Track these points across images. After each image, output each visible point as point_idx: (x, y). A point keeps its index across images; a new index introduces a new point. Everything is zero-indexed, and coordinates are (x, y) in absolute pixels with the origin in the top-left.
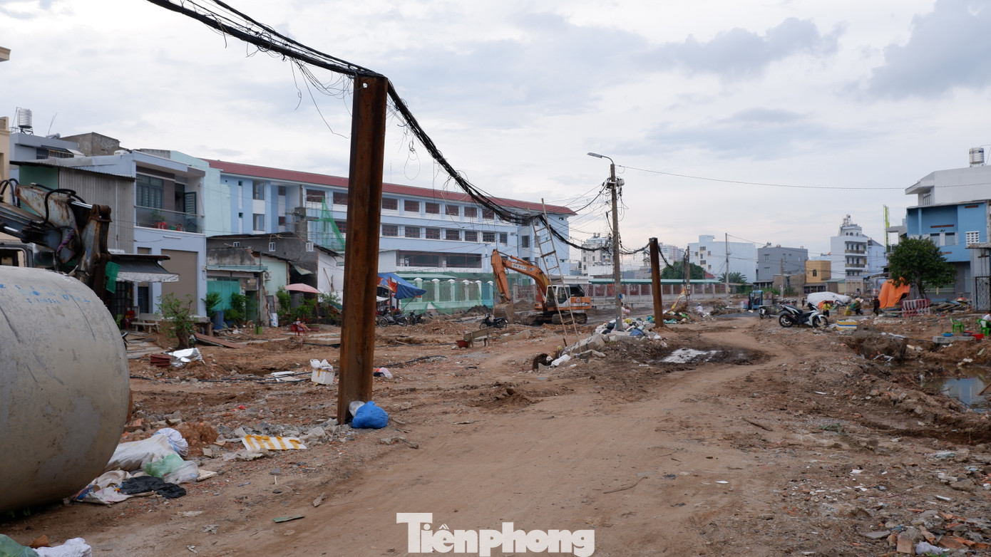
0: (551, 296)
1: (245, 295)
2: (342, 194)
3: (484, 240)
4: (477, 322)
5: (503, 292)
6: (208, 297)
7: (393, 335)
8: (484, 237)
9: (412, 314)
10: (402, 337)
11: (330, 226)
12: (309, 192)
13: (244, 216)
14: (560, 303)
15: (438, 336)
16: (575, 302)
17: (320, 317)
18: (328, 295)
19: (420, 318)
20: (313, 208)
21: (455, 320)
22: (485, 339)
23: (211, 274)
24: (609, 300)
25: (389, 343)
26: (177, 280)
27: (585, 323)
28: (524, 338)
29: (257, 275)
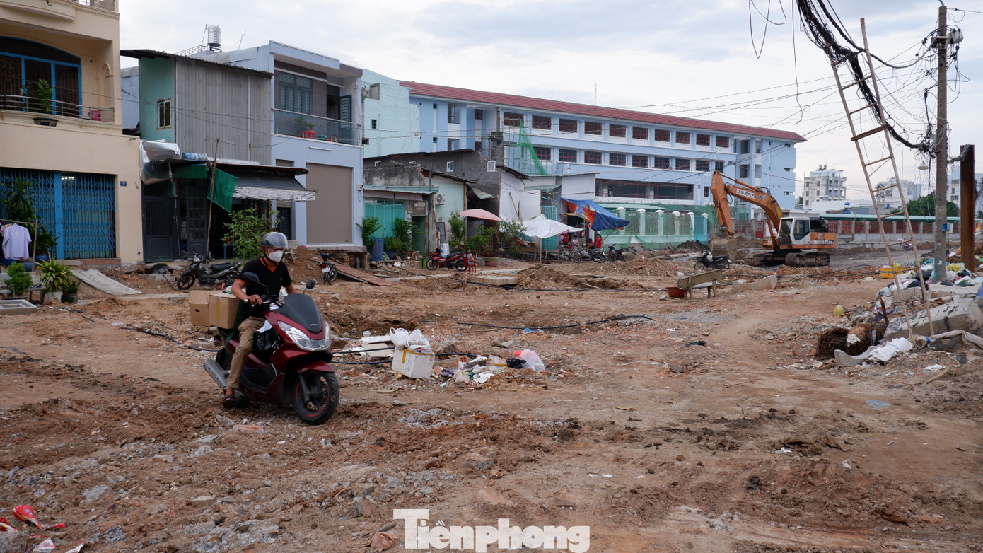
0: (786, 230)
1: (411, 221)
2: (542, 117)
3: (697, 169)
4: (689, 260)
5: (725, 225)
6: (364, 221)
7: (585, 274)
8: (697, 165)
9: (611, 248)
10: (594, 277)
11: (528, 152)
12: (506, 115)
13: (438, 140)
14: (796, 239)
15: (641, 278)
16: (816, 239)
17: (502, 250)
18: (511, 223)
19: (620, 254)
20: (510, 133)
21: (663, 257)
22: (709, 288)
23: (368, 194)
24: (844, 239)
25: (576, 285)
26: (314, 199)
27: (827, 265)
28: (768, 287)
29: (426, 197)
